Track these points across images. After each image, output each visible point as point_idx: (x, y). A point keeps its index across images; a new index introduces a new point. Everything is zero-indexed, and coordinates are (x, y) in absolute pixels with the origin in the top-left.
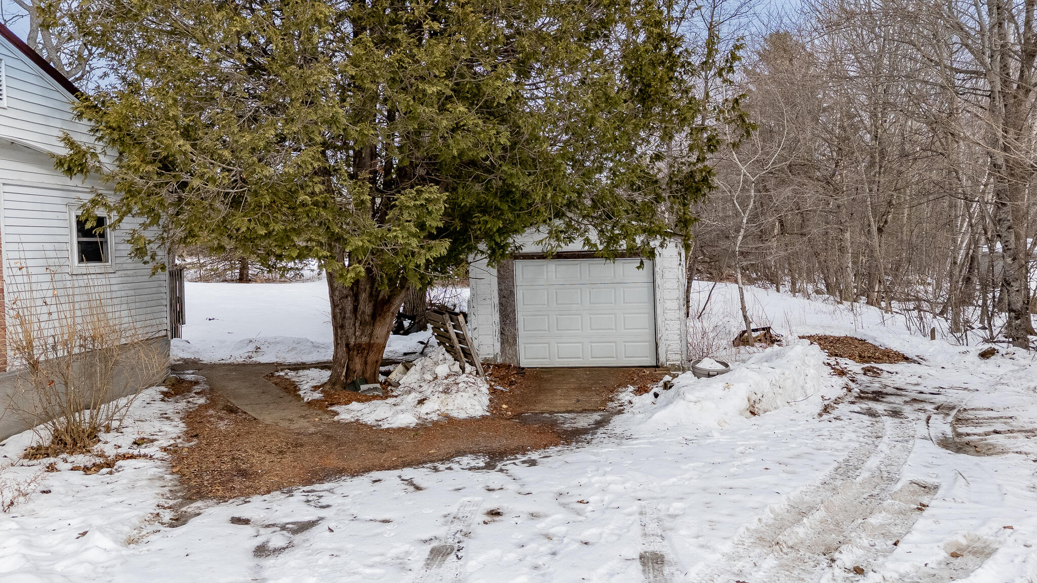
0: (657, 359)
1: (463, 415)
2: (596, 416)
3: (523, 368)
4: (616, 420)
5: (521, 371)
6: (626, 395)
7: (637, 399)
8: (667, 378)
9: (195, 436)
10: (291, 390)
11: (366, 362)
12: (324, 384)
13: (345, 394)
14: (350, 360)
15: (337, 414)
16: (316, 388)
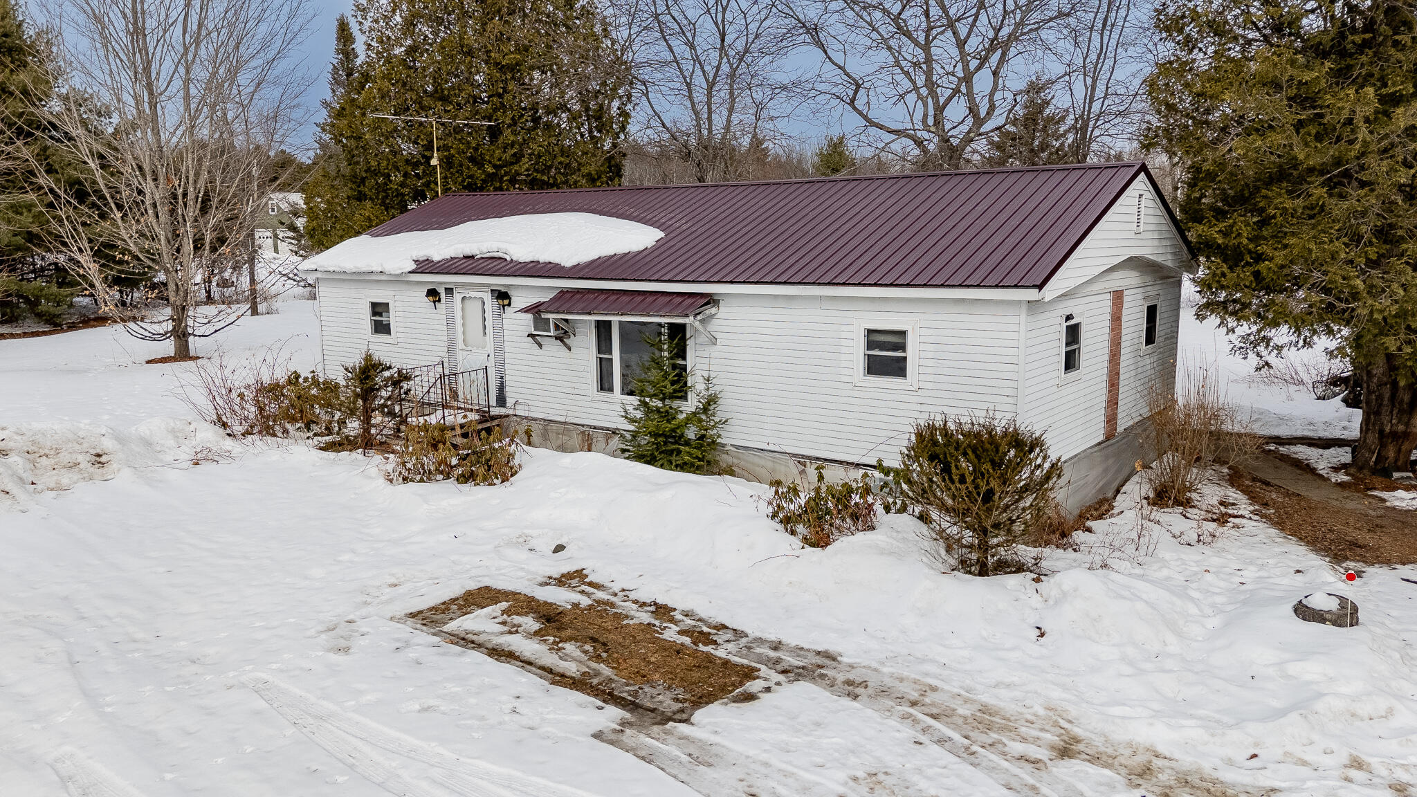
9: (1266, 505)
10: (1306, 469)
11: (1399, 451)
12: (1344, 466)
13: (1377, 480)
14: (1383, 445)
15: (1384, 501)
16: (1336, 469)
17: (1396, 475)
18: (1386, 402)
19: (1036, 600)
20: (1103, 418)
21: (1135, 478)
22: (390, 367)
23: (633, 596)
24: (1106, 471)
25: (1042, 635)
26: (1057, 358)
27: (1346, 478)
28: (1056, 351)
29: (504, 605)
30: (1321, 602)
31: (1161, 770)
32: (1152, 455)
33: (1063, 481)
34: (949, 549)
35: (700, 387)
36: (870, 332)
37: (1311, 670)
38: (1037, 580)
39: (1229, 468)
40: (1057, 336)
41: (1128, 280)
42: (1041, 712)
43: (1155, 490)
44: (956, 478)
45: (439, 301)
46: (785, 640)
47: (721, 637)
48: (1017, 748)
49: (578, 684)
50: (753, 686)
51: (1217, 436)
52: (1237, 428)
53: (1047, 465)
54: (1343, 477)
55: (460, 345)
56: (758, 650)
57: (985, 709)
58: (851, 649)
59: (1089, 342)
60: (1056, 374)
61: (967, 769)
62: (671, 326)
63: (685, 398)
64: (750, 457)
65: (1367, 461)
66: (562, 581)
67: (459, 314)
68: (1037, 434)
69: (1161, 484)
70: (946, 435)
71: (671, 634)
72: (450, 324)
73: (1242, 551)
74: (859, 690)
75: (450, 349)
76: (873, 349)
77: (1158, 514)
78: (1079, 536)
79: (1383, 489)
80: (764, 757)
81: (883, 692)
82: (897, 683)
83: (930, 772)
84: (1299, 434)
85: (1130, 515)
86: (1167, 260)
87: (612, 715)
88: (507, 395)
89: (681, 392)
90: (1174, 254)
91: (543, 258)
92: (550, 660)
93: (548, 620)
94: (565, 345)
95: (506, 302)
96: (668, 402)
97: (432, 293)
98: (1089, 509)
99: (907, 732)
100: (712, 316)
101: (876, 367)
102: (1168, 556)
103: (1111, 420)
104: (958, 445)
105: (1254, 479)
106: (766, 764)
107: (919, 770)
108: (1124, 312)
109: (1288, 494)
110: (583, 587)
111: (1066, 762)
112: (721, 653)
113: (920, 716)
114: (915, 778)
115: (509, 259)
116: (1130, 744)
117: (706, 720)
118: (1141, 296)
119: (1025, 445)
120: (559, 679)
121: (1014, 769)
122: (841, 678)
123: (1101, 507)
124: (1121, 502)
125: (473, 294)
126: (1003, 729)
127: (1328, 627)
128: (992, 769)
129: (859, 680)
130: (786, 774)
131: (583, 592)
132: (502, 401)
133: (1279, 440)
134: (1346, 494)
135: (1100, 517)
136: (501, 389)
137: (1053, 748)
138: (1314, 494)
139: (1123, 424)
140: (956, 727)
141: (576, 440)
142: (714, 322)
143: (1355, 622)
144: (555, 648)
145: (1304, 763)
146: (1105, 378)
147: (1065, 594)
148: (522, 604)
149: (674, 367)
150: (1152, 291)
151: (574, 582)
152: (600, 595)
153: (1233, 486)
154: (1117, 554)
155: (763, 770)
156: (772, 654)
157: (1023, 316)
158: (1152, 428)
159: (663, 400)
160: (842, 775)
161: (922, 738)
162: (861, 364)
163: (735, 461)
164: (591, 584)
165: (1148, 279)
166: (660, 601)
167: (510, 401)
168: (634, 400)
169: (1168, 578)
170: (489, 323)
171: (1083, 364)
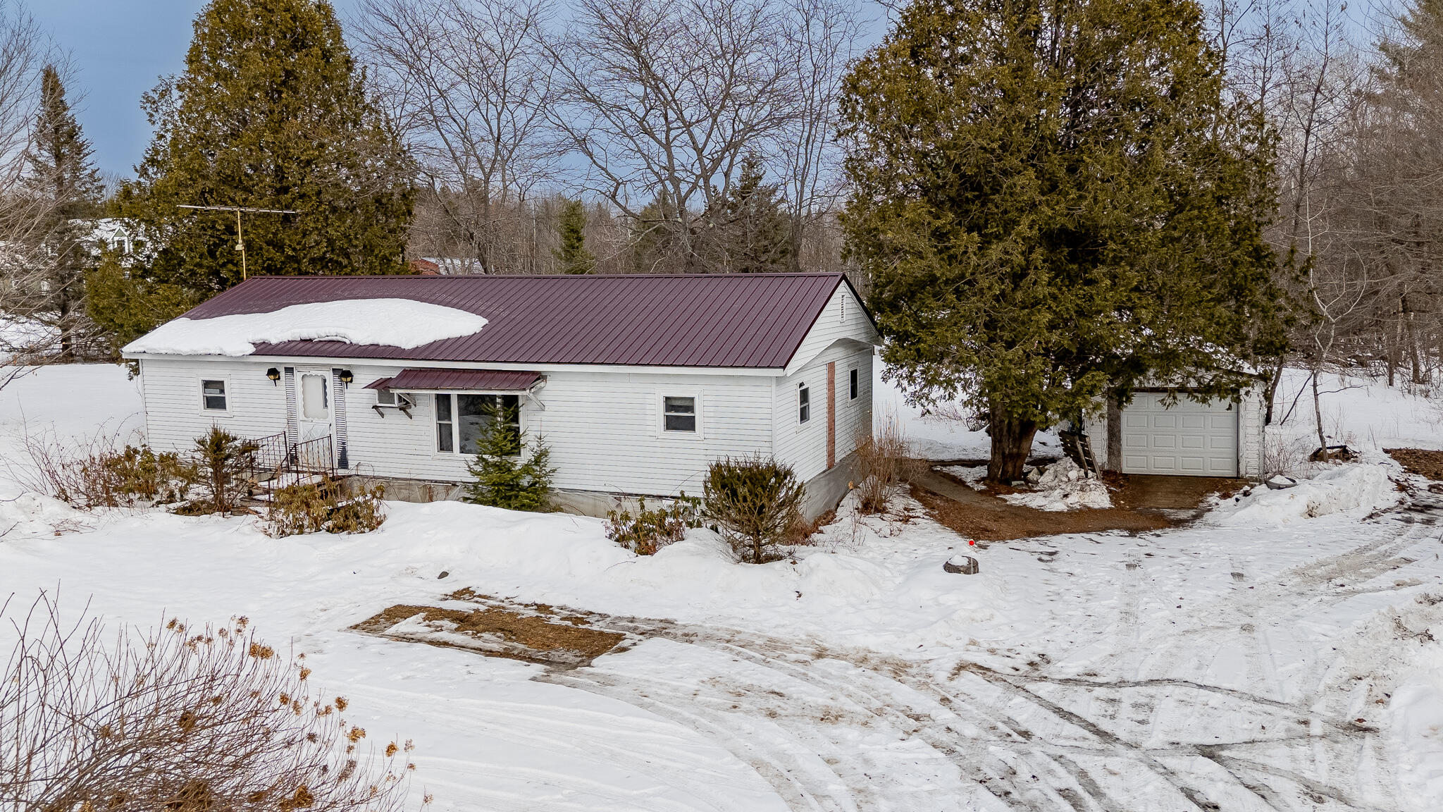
0: (1238, 472)
1: (1096, 507)
2: (1192, 512)
3: (1126, 475)
4: (1207, 516)
5: (1126, 476)
6: (1214, 498)
7: (1222, 502)
8: (1246, 488)
9: (933, 508)
10: (959, 482)
11: (1015, 466)
12: (983, 479)
13: (1002, 487)
14: (1005, 464)
15: (1006, 501)
16: (978, 482)
17: (1014, 483)
18: (1005, 433)
19: (794, 575)
20: (826, 453)
21: (849, 495)
22: (235, 439)
23: (516, 600)
24: (829, 491)
25: (800, 596)
26: (795, 414)
27: (984, 487)
28: (794, 409)
29: (422, 615)
30: (959, 561)
31: (872, 658)
32: (859, 479)
33: (806, 497)
34: (735, 549)
35: (534, 444)
36: (667, 399)
37: (950, 599)
38: (794, 563)
39: (910, 484)
40: (794, 398)
41: (838, 354)
42: (804, 638)
43: (862, 502)
44: (741, 499)
45: (279, 378)
46: (636, 616)
47: (592, 619)
48: (793, 656)
49: (506, 654)
50: (622, 644)
51: (900, 462)
52: (912, 456)
53: (795, 487)
54: (982, 487)
55: (301, 416)
56: (621, 624)
57: (771, 640)
58: (682, 617)
59: (815, 400)
60: (795, 424)
61: (766, 669)
62: (504, 397)
63: (519, 454)
64: (574, 496)
65: (996, 475)
66: (458, 595)
67: (299, 389)
68: (788, 467)
69: (866, 498)
70: (729, 470)
71: (555, 620)
72: (290, 398)
73: (917, 538)
74: (692, 638)
75: (291, 420)
76: (670, 411)
77: (864, 519)
78: (815, 536)
79: (1005, 494)
80: (645, 677)
81: (708, 637)
82: (716, 632)
83: (745, 673)
84: (956, 458)
85: (848, 521)
86: (862, 338)
87: (537, 669)
88: (349, 458)
89: (516, 449)
90: (867, 333)
91: (383, 341)
92: (477, 643)
93: (461, 621)
94: (407, 414)
95: (349, 379)
96: (504, 457)
97: (273, 372)
98: (820, 518)
99: (727, 656)
100: (541, 388)
101: (672, 424)
102: (872, 545)
103: (831, 454)
104: (739, 478)
105: (927, 492)
106: (648, 681)
107: (739, 673)
108: (836, 377)
109: (947, 501)
110: (476, 599)
111: (821, 660)
112: (595, 628)
113: (734, 647)
114: (738, 677)
115: (348, 342)
116: (855, 648)
117: (601, 664)
118: (846, 365)
119: (783, 475)
120: (490, 653)
121: (793, 667)
122: (680, 633)
123: (828, 516)
124: (840, 512)
125: (314, 372)
126: (783, 649)
127: (962, 575)
128: (781, 668)
129: (691, 633)
130: (661, 684)
131: (477, 602)
132: (344, 463)
133: (943, 463)
134: (983, 498)
135: (828, 523)
136: (344, 453)
137: (813, 654)
138: (964, 499)
139: (839, 456)
140: (756, 651)
141: (418, 493)
142: (543, 392)
143: (976, 570)
144: (474, 636)
145: (946, 646)
146: (826, 425)
147: (811, 569)
148: (434, 614)
149: (510, 429)
150: (853, 360)
151: (467, 596)
152: (491, 602)
153: (912, 497)
154: (840, 544)
155: (647, 684)
156: (631, 625)
157: (774, 386)
158: (858, 458)
159: (500, 456)
160: (695, 681)
161: (737, 658)
162: (661, 422)
163: (563, 501)
164: (480, 596)
165: (850, 351)
166: (539, 602)
167: (352, 464)
168: (472, 457)
169: (873, 558)
170: (330, 397)
171: (811, 416)
